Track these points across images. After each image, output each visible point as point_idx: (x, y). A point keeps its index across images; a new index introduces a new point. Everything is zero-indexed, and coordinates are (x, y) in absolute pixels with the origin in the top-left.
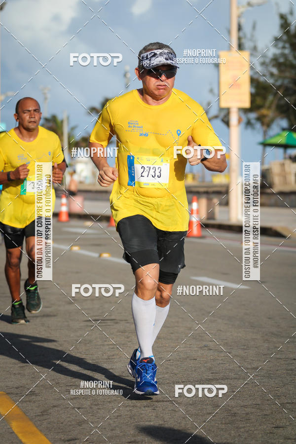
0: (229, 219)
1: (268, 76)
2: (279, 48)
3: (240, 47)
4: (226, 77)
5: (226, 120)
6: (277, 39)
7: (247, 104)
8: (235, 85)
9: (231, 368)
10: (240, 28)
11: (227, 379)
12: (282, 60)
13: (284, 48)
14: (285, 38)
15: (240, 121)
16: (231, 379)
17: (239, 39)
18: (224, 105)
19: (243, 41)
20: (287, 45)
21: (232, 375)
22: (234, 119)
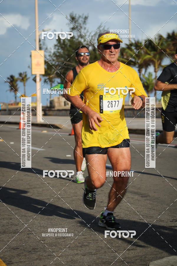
0: (37, 121)
1: (52, 61)
2: (56, 49)
3: (40, 49)
4: (34, 61)
5: (34, 79)
6: (55, 46)
7: (43, 73)
8: (38, 65)
9: (37, 183)
10: (40, 41)
11: (36, 188)
12: (58, 54)
13: (58, 49)
14: (59, 45)
15: (40, 80)
16: (37, 188)
17: (40, 45)
18: (33, 73)
19: (42, 46)
20: (60, 48)
21: (38, 186)
22: (38, 79)
